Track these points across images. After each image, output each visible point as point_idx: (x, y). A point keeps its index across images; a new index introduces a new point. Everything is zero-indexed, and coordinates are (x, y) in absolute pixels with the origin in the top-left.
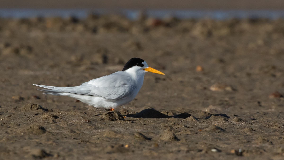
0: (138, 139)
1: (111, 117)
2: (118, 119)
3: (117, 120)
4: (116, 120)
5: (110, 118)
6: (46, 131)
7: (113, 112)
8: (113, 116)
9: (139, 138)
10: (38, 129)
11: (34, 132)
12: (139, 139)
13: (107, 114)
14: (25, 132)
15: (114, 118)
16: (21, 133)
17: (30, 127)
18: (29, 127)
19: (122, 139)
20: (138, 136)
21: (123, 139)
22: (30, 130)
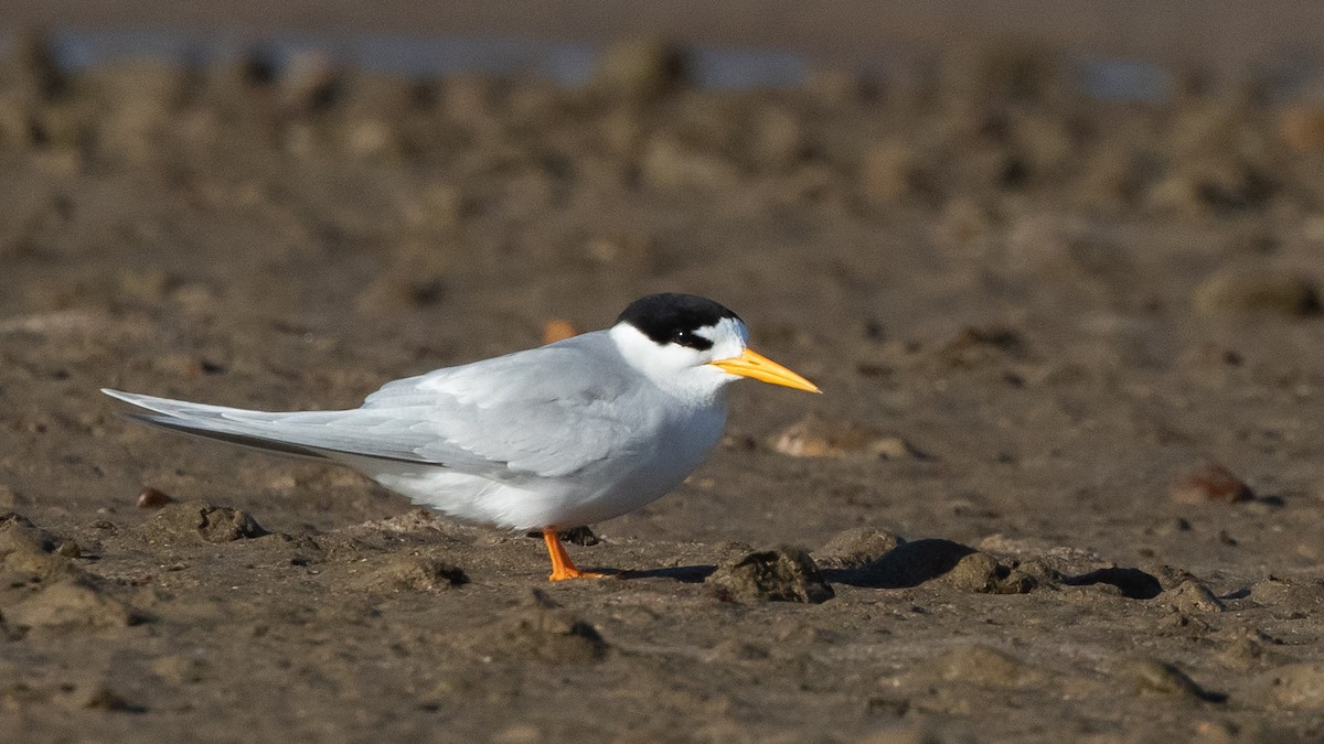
0: (1154, 695)
1: (764, 579)
2: (803, 593)
3: (800, 600)
4: (791, 596)
5: (759, 585)
6: (608, 646)
7: (772, 556)
8: (775, 575)
9: (1161, 690)
10: (565, 634)
11: (547, 651)
12: (1164, 695)
13: (742, 564)
14: (498, 651)
15: (781, 589)
16: (480, 657)
17: (525, 625)
18: (517, 624)
19: (1053, 694)
20: (1156, 679)
21: (1062, 694)
22: (522, 639)
